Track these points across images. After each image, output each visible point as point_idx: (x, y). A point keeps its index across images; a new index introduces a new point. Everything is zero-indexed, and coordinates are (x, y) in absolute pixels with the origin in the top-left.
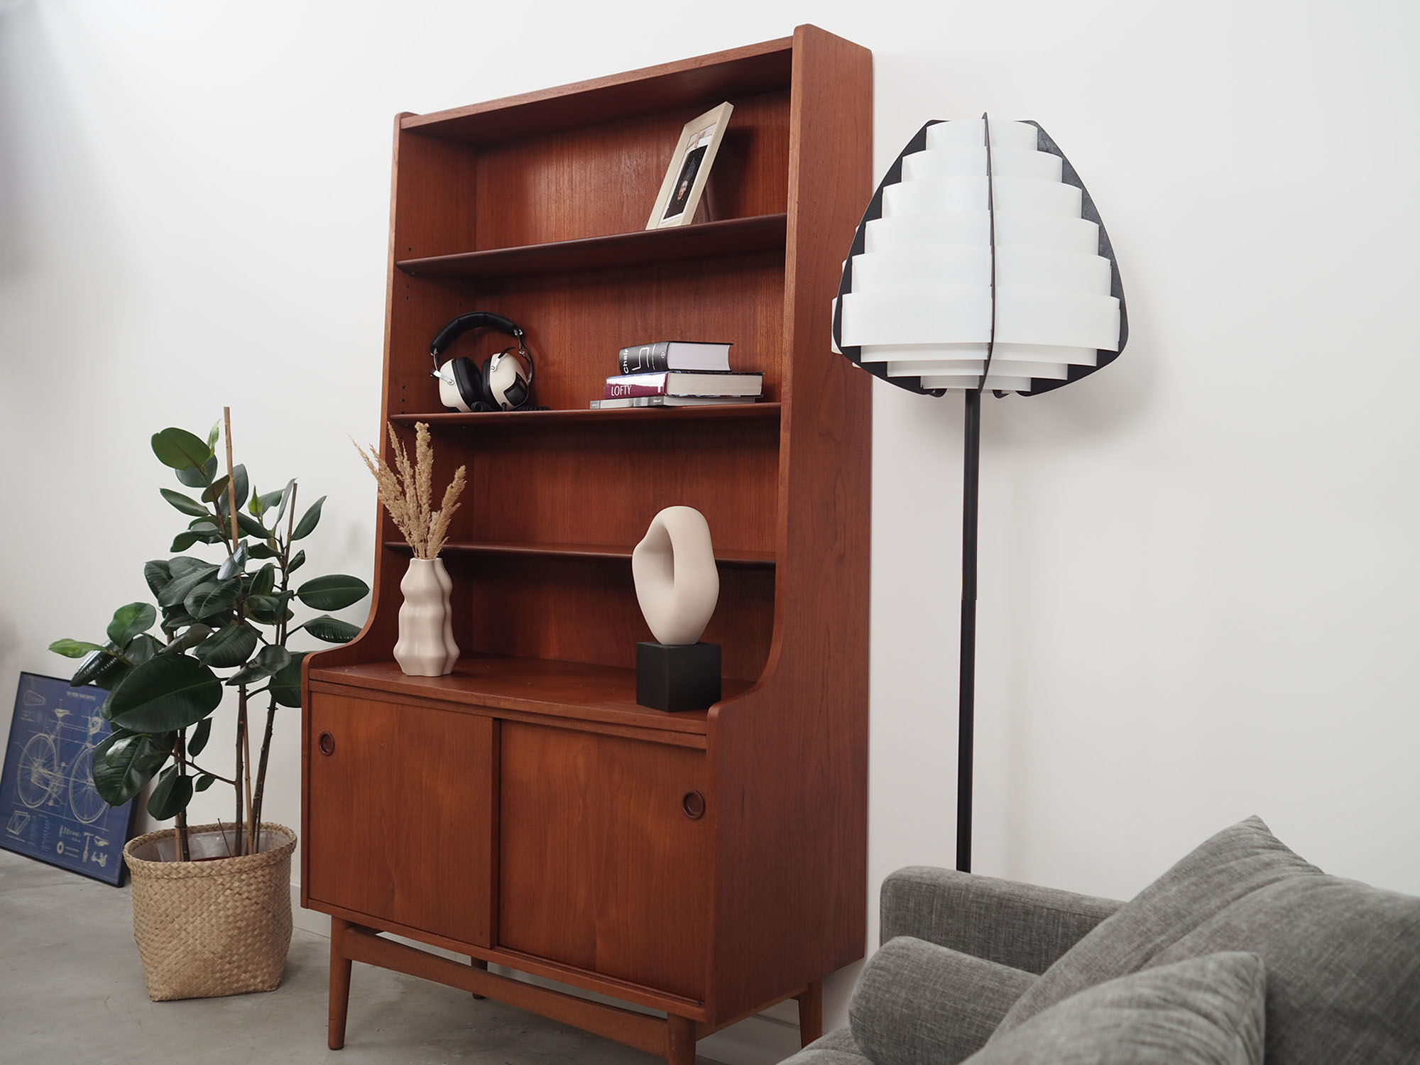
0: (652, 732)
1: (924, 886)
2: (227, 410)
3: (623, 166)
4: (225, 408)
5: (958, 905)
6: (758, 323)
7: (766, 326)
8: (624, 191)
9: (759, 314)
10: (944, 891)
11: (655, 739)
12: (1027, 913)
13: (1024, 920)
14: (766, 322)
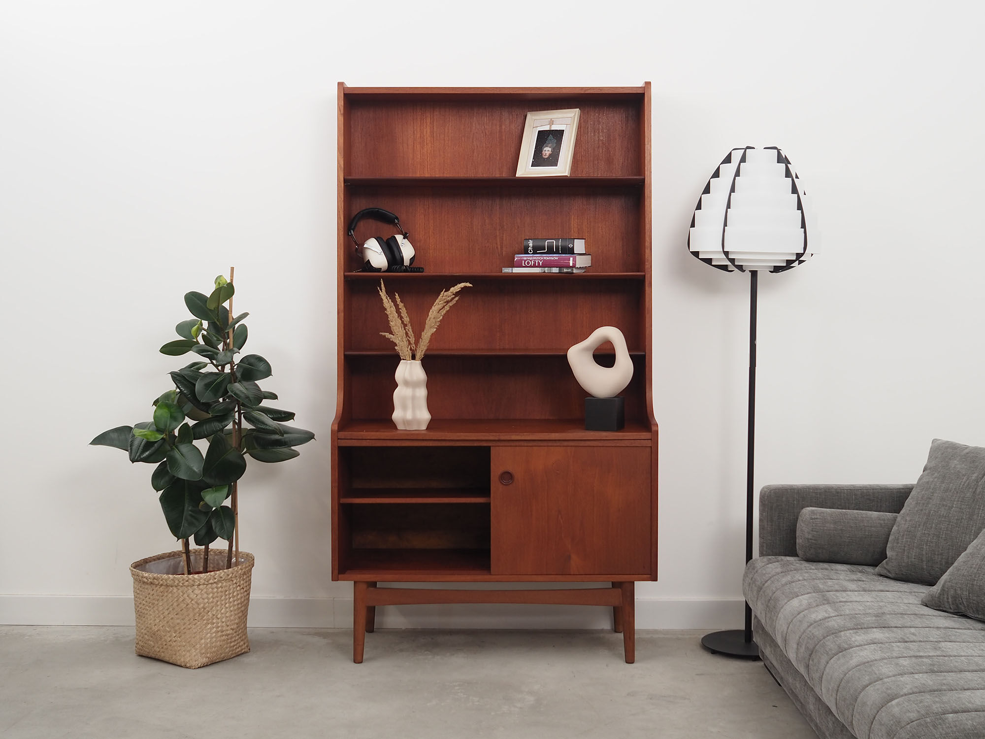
0: (616, 441)
1: (789, 490)
2: (232, 269)
3: (474, 128)
4: (231, 267)
5: (806, 495)
6: (572, 225)
7: (578, 227)
8: (475, 143)
9: (573, 220)
10: (798, 491)
11: (618, 445)
12: (838, 493)
13: (837, 496)
14: (578, 225)
